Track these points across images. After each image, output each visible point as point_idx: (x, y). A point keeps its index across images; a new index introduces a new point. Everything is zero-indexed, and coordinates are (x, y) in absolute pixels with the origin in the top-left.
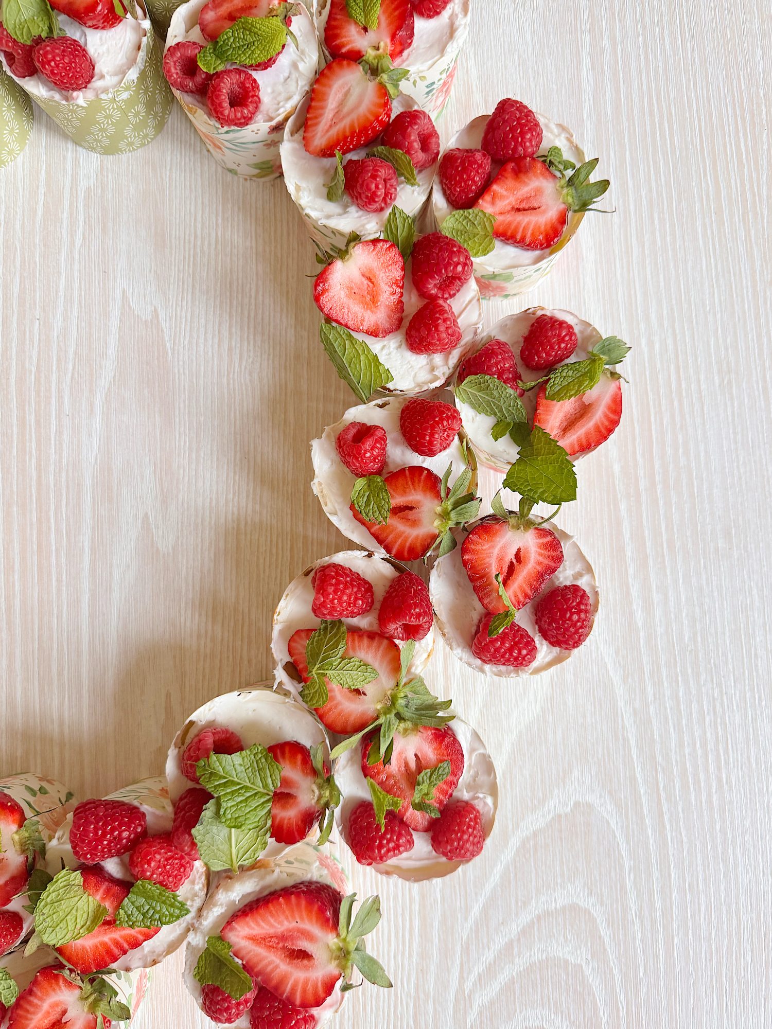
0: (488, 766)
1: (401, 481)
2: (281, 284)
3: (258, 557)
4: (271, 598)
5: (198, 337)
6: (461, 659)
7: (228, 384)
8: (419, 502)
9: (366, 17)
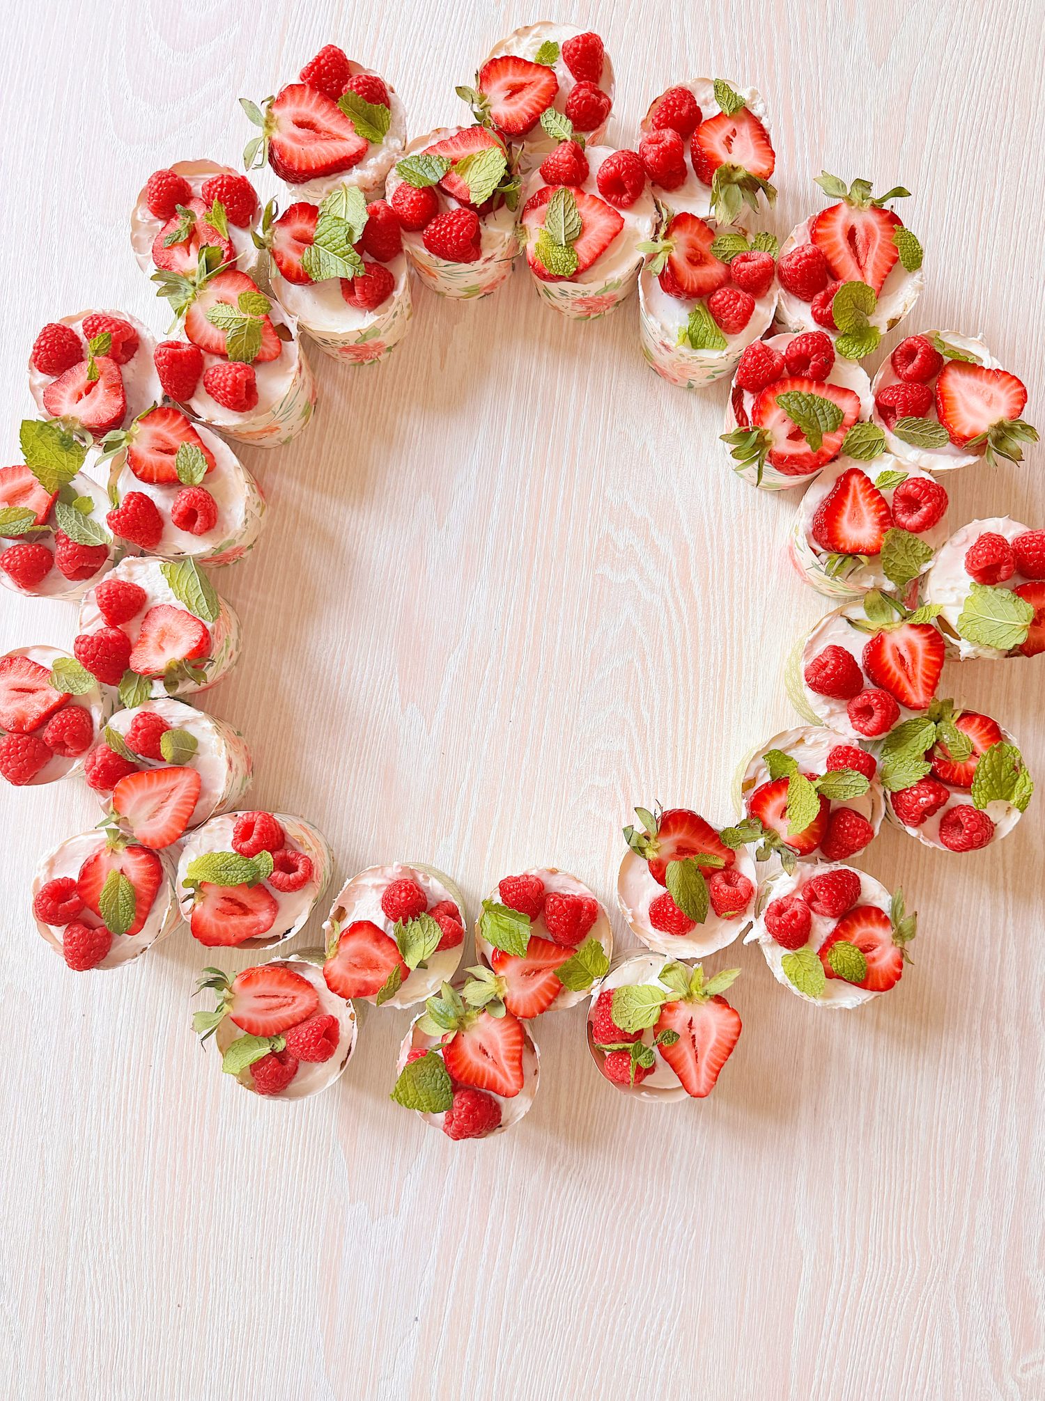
0: (136, 243)
1: (163, 474)
2: (286, 715)
3: (347, 474)
4: (341, 436)
5: (369, 680)
6: (148, 329)
7: (349, 633)
8: (150, 452)
9: (118, 880)
